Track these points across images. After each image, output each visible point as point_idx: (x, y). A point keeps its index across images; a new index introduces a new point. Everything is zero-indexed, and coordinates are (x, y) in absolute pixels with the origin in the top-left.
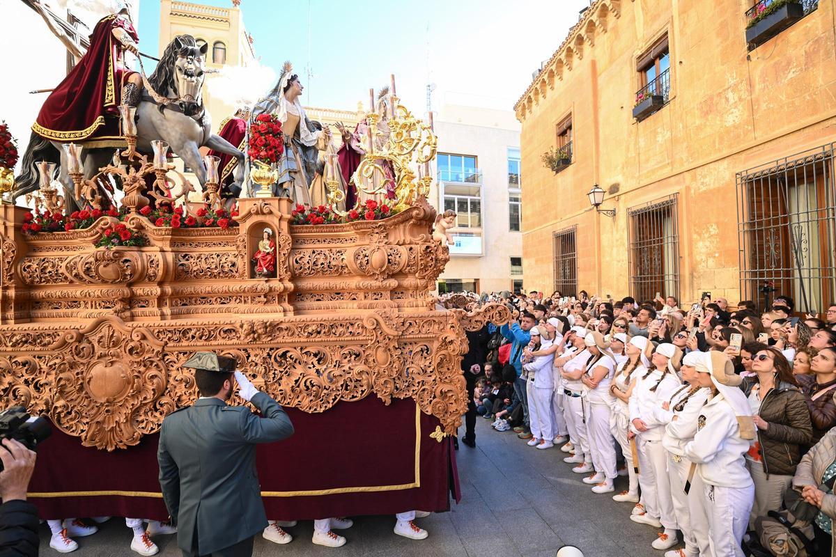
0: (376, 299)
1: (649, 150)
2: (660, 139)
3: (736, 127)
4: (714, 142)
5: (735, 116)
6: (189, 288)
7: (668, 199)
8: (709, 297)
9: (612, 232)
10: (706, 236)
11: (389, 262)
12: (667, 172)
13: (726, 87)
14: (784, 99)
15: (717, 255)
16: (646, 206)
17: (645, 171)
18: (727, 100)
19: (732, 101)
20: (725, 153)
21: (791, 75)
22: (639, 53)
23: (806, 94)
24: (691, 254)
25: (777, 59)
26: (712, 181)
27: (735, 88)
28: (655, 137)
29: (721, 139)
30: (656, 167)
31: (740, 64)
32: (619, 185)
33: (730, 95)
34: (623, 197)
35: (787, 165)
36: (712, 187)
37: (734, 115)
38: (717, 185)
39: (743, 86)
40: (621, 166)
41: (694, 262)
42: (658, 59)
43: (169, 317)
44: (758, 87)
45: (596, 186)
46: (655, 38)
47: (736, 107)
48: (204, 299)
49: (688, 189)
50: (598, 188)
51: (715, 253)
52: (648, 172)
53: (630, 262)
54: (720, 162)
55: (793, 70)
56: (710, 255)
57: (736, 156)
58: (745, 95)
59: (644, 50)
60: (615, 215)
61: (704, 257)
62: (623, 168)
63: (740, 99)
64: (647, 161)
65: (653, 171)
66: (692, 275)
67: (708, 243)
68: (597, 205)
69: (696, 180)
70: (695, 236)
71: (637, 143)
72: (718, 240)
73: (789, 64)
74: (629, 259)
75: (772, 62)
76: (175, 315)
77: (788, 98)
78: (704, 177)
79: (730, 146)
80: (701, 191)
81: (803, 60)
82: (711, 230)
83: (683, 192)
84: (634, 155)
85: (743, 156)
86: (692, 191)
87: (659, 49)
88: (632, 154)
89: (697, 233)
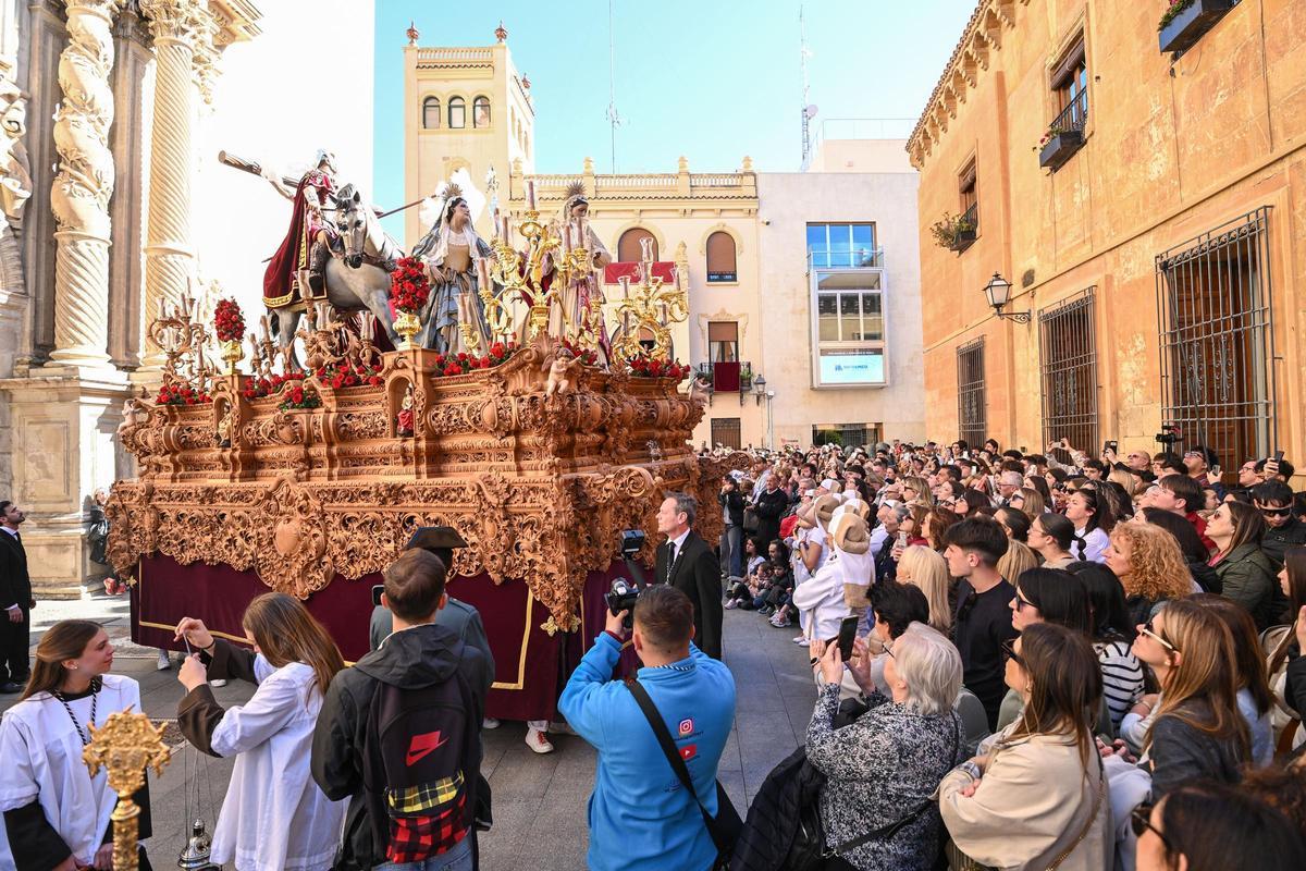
1: (1066, 218)
2: (1077, 199)
3: (1161, 182)
4: (1138, 206)
5: (1159, 165)
6: (356, 449)
7: (1082, 296)
9: (1027, 348)
10: (1132, 352)
11: (499, 418)
12: (1086, 252)
13: (1149, 119)
14: (1211, 138)
15: (1144, 383)
16: (1058, 306)
17: (1062, 251)
18: (1150, 137)
19: (1156, 140)
20: (1151, 223)
21: (1219, 101)
22: (1053, 61)
23: (1235, 132)
24: (1114, 382)
25: (1204, 74)
26: (1137, 266)
27: (1159, 122)
28: (1073, 197)
29: (1146, 199)
30: (1074, 244)
31: (1163, 82)
32: (1033, 271)
33: (1154, 131)
34: (1038, 291)
35: (1210, 242)
36: (1137, 276)
37: (1160, 162)
38: (1143, 274)
39: (1168, 118)
40: (1035, 241)
41: (1120, 395)
42: (1078, 71)
43: (336, 478)
44: (1184, 119)
45: (997, 276)
46: (1070, 38)
47: (1160, 151)
48: (371, 460)
49: (1109, 279)
50: (999, 279)
51: (1142, 379)
52: (1066, 252)
53: (1043, 396)
54: (1145, 236)
55: (1221, 93)
56: (1136, 383)
57: (1162, 228)
58: (1170, 132)
59: (1058, 56)
60: (1030, 320)
61: (1130, 387)
62: (1038, 245)
63: (1165, 138)
64: (1065, 233)
65: (1070, 251)
66: (1116, 414)
67: (1134, 366)
68: (998, 306)
69: (1119, 266)
70: (1120, 354)
71: (1052, 204)
72: (1145, 359)
73: (1216, 83)
74: (1042, 391)
75: (1198, 80)
76: (342, 476)
77: (1216, 137)
78: (1128, 260)
79: (1155, 213)
80: (1125, 282)
81: (1230, 75)
82: (1137, 343)
83: (1102, 286)
84: (1049, 225)
85: (1170, 227)
86: (1116, 283)
87: (1076, 55)
88: (1048, 224)
89: (1121, 348)
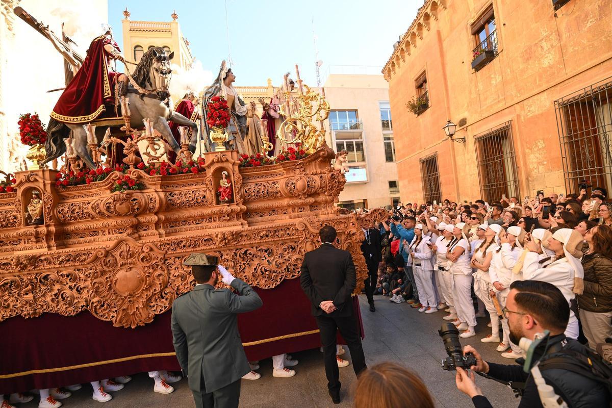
0: (300, 212)
1: (487, 91)
2: (493, 82)
3: (551, 67)
4: (535, 80)
5: (549, 59)
6: (175, 215)
7: (504, 125)
8: (542, 194)
9: (464, 154)
10: (536, 149)
11: (308, 187)
12: (501, 106)
13: (541, 39)
14: (585, 43)
15: (545, 163)
16: (488, 132)
17: (484, 107)
18: (542, 48)
19: (546, 48)
20: (545, 87)
21: (589, 25)
22: (472, 21)
23: (603, 37)
24: (525, 164)
25: (577, 14)
26: (537, 109)
27: (547, 39)
28: (490, 81)
29: (540, 76)
30: (493, 103)
31: (549, 21)
32: (466, 119)
33: (544, 44)
34: (470, 128)
35: (592, 90)
36: (537, 113)
37: (549, 58)
38: (540, 112)
39: (554, 37)
40: (466, 105)
41: (529, 170)
42: (487, 24)
43: (164, 235)
44: (564, 37)
45: (449, 121)
46: (484, 9)
47: (549, 53)
48: (185, 221)
49: (519, 116)
50: (451, 123)
51: (544, 161)
52: (487, 107)
53: (479, 175)
54: (541, 94)
55: (591, 20)
56: (539, 163)
57: (553, 88)
58: (555, 43)
59: (476, 18)
60: (465, 141)
61: (535, 166)
62: (468, 106)
63: (552, 46)
64: (486, 99)
65: (491, 106)
66: (527, 179)
67: (537, 155)
68: (451, 135)
69: (524, 110)
70: (527, 151)
71: (476, 86)
72: (545, 151)
73: (586, 16)
74: (479, 173)
75: (574, 16)
76: (168, 234)
77: (589, 42)
78: (530, 106)
79: (548, 82)
80: (528, 117)
81: (597, 12)
82: (539, 144)
83: (515, 119)
84: (475, 96)
85: (558, 87)
86: (522, 118)
87: (487, 16)
88: (474, 95)
89: (528, 148)
